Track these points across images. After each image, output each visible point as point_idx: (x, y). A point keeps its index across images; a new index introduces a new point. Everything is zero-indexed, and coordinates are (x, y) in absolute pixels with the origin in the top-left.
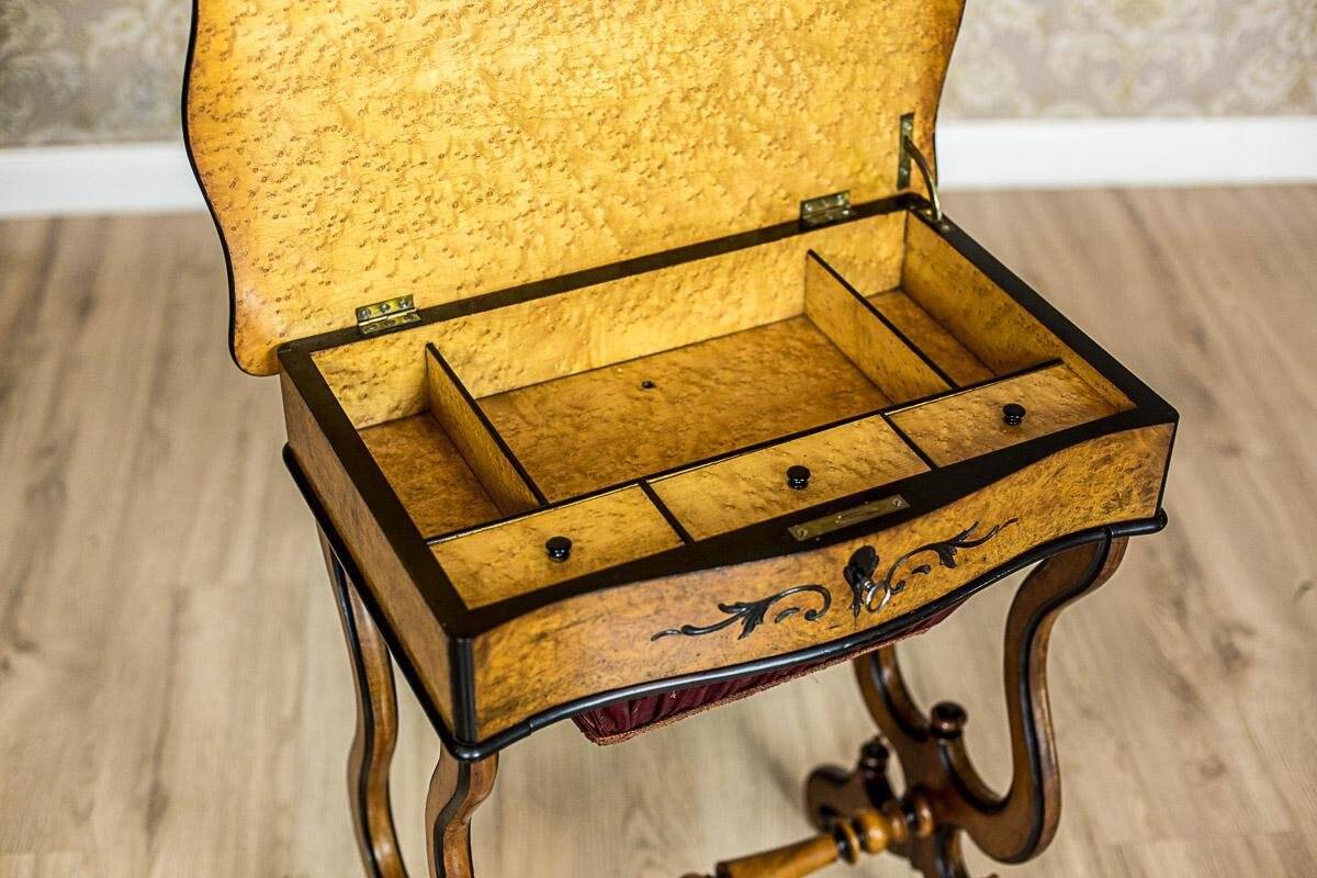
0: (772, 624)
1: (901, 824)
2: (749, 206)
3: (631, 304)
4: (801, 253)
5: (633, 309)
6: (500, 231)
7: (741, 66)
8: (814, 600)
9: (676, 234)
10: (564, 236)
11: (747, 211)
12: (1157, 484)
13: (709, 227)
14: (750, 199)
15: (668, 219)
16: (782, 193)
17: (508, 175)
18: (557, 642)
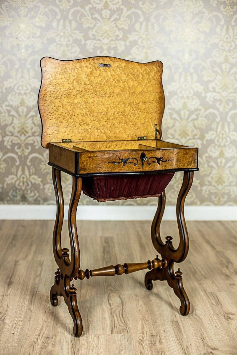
0: (128, 164)
1: (161, 264)
2: (129, 136)
3: (108, 147)
4: (138, 144)
5: (109, 148)
6: (87, 130)
7: (127, 109)
8: (135, 161)
9: (116, 138)
10: (97, 134)
11: (128, 137)
12: (196, 161)
13: (122, 138)
14: (129, 134)
15: (115, 135)
16: (134, 134)
17: (88, 120)
18: (93, 160)
